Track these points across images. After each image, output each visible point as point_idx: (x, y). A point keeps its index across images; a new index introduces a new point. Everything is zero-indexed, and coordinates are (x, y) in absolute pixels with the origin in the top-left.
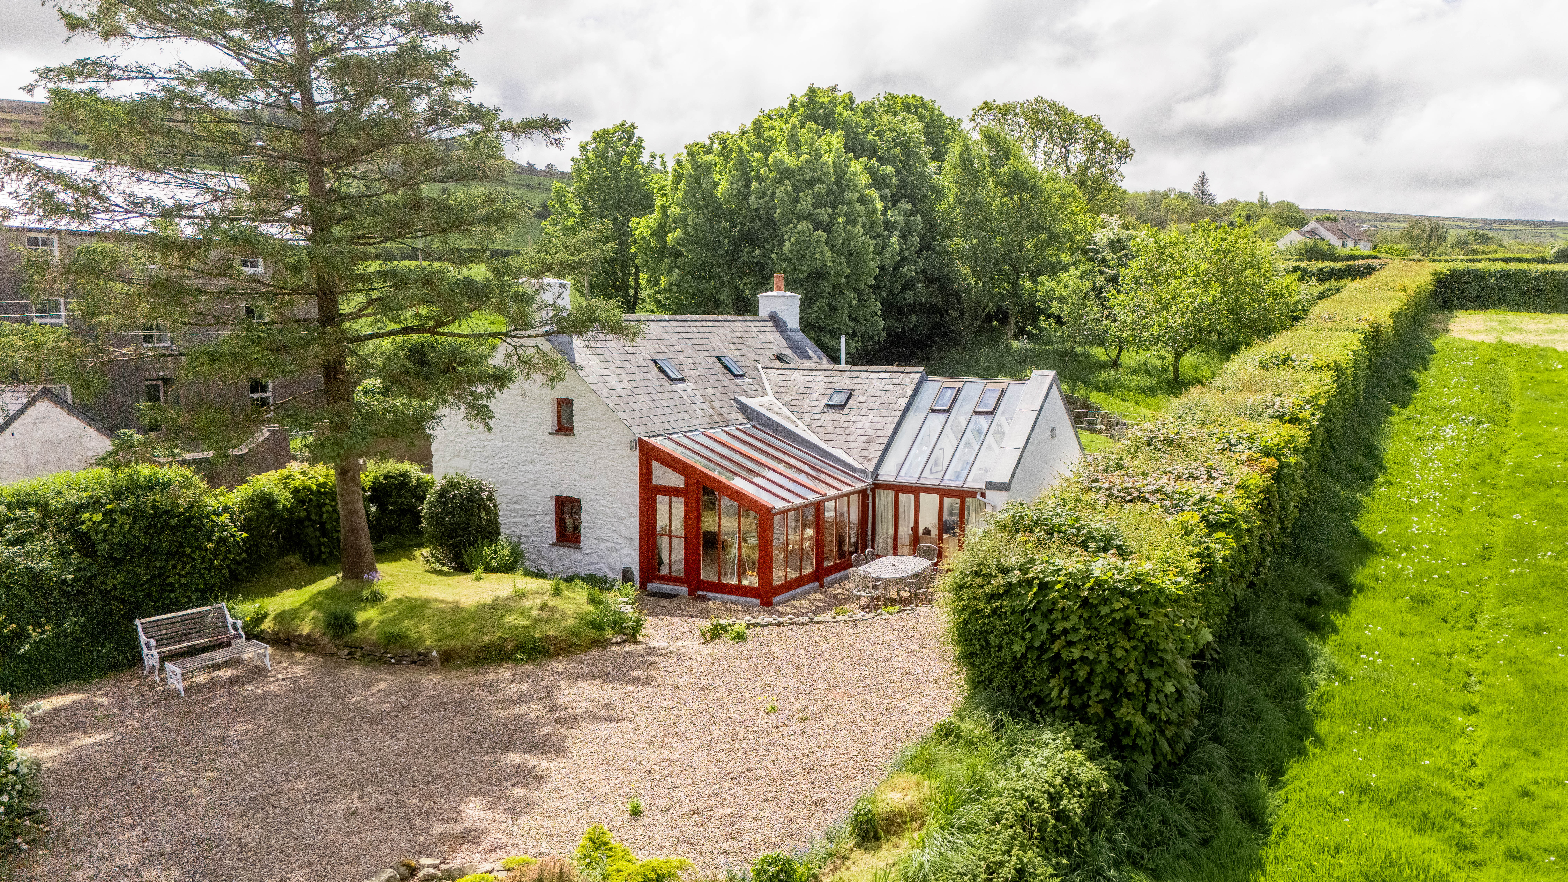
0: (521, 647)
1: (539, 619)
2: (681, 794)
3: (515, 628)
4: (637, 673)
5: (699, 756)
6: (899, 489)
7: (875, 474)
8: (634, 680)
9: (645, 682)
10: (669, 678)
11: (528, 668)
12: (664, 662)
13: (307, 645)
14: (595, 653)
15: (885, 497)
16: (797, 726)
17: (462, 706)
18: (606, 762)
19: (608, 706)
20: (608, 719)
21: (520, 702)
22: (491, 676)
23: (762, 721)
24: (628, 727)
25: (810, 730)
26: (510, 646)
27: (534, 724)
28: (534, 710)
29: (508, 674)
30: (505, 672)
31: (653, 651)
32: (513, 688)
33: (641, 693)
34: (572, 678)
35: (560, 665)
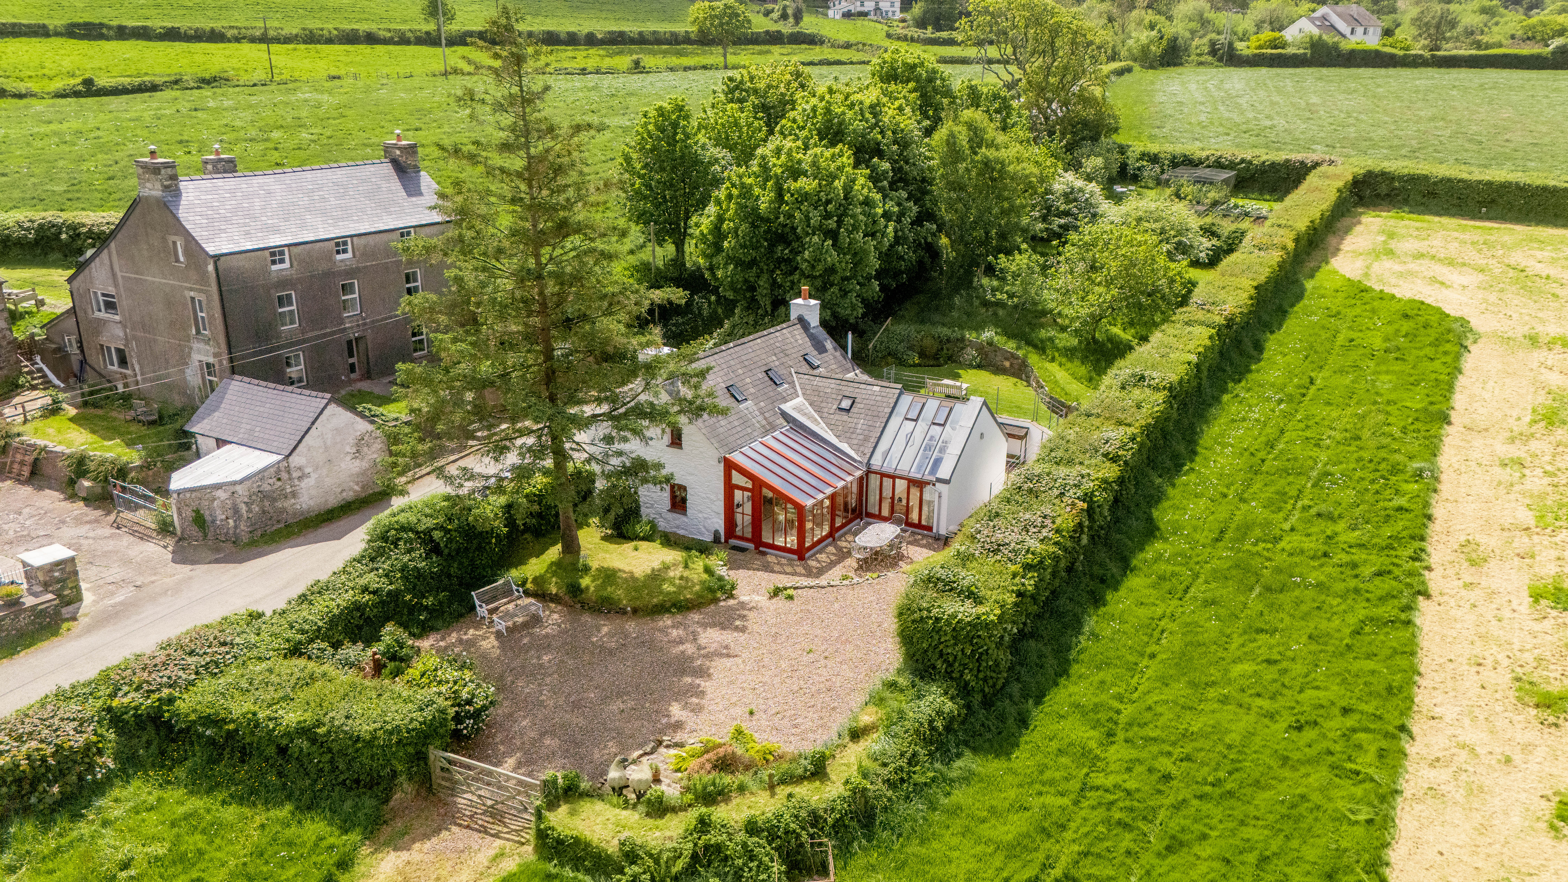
0: (674, 605)
1: (680, 587)
2: (770, 702)
3: (669, 593)
4: (738, 623)
5: (777, 680)
6: (883, 475)
7: (868, 464)
8: (737, 629)
9: (743, 630)
10: (755, 627)
11: (679, 618)
12: (751, 615)
13: (555, 599)
14: (712, 607)
15: (874, 480)
16: (823, 662)
17: (651, 645)
18: (732, 682)
19: (726, 647)
20: (728, 656)
21: (681, 642)
22: (661, 623)
23: (806, 659)
24: (739, 660)
25: (830, 664)
26: (668, 604)
27: (691, 659)
28: (689, 648)
29: (669, 622)
30: (667, 621)
31: (742, 605)
32: (675, 633)
33: (742, 637)
34: (705, 626)
35: (695, 616)
